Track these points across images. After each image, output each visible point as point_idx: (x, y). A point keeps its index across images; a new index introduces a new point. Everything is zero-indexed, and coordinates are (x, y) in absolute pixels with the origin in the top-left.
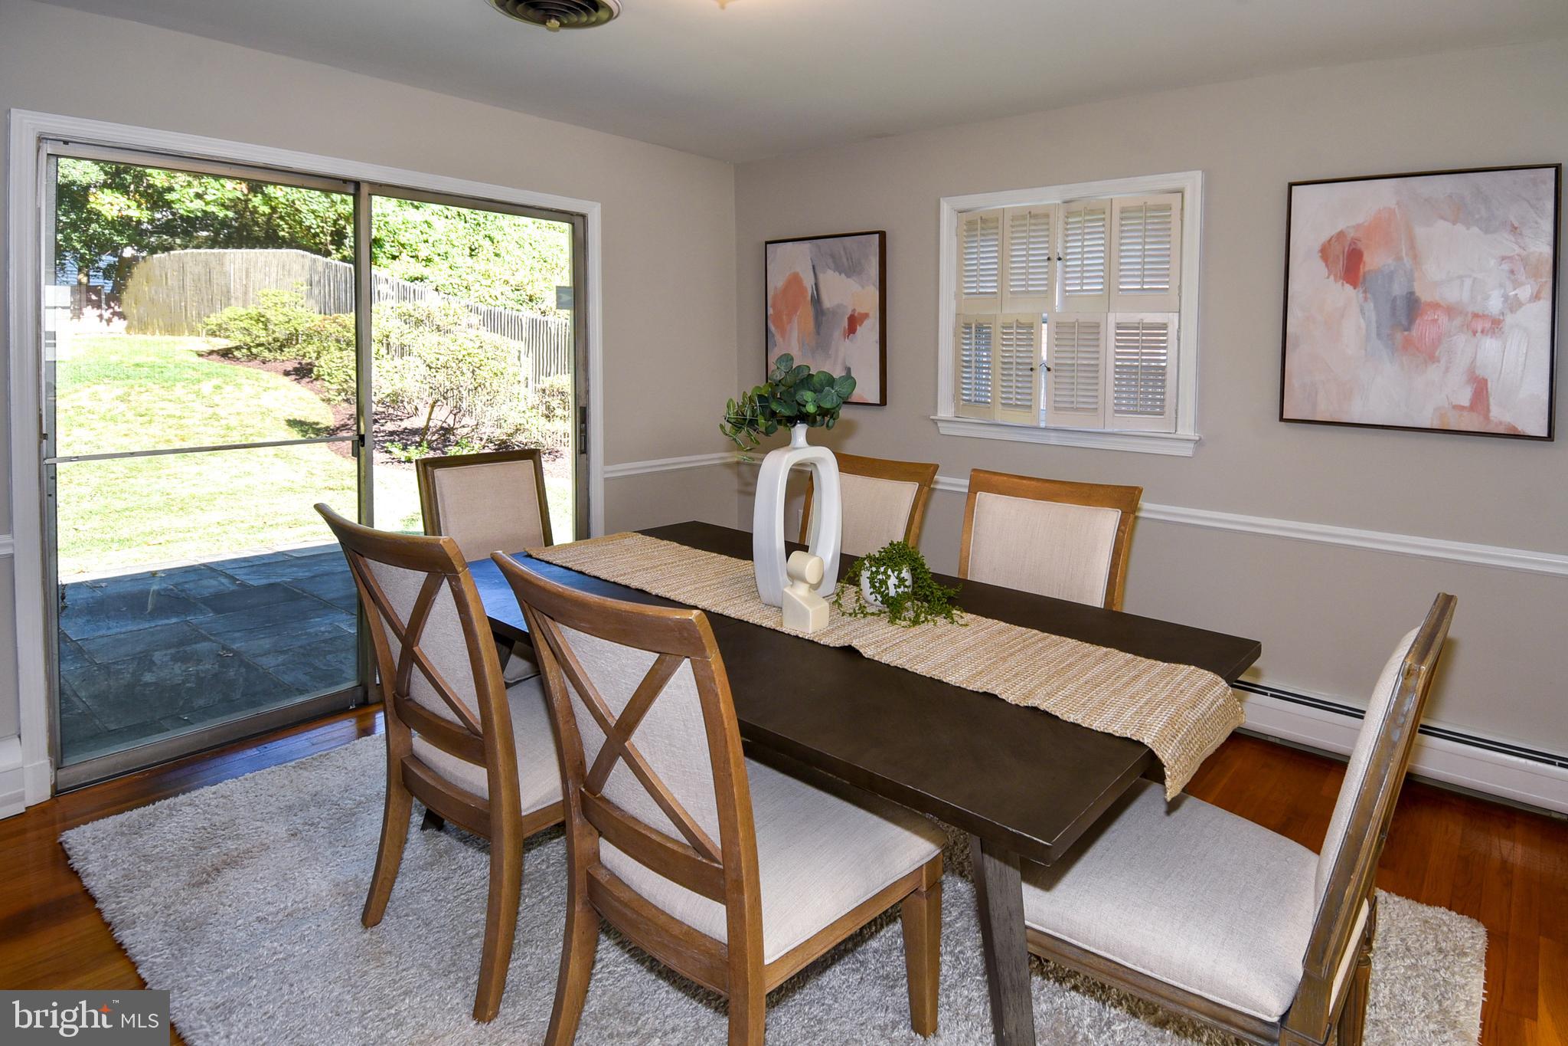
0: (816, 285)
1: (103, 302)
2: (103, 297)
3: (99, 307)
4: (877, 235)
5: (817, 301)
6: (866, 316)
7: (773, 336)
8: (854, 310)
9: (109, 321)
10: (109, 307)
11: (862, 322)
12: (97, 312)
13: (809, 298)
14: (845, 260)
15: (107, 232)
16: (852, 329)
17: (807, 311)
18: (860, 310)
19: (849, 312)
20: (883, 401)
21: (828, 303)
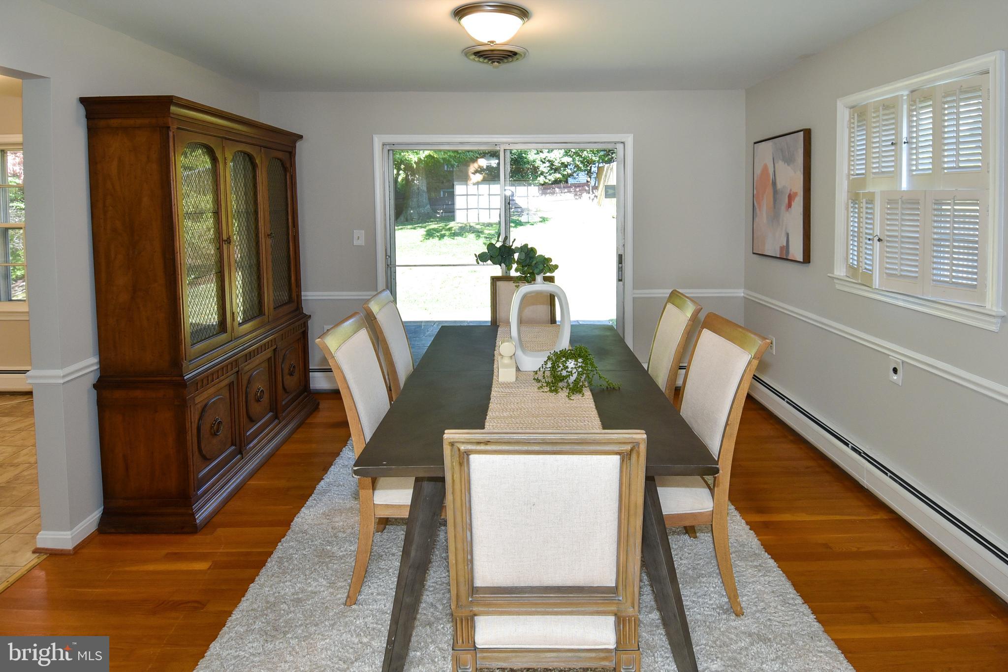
0: (774, 171)
1: (591, 190)
2: (591, 188)
3: (589, 193)
4: (802, 132)
5: (774, 184)
6: (796, 194)
7: (756, 208)
8: (791, 190)
9: (593, 199)
10: (593, 193)
11: (795, 199)
12: (588, 195)
13: (771, 182)
14: (787, 153)
15: (590, 155)
16: (789, 205)
17: (770, 190)
18: (794, 190)
19: (788, 192)
20: (807, 259)
21: (779, 186)
